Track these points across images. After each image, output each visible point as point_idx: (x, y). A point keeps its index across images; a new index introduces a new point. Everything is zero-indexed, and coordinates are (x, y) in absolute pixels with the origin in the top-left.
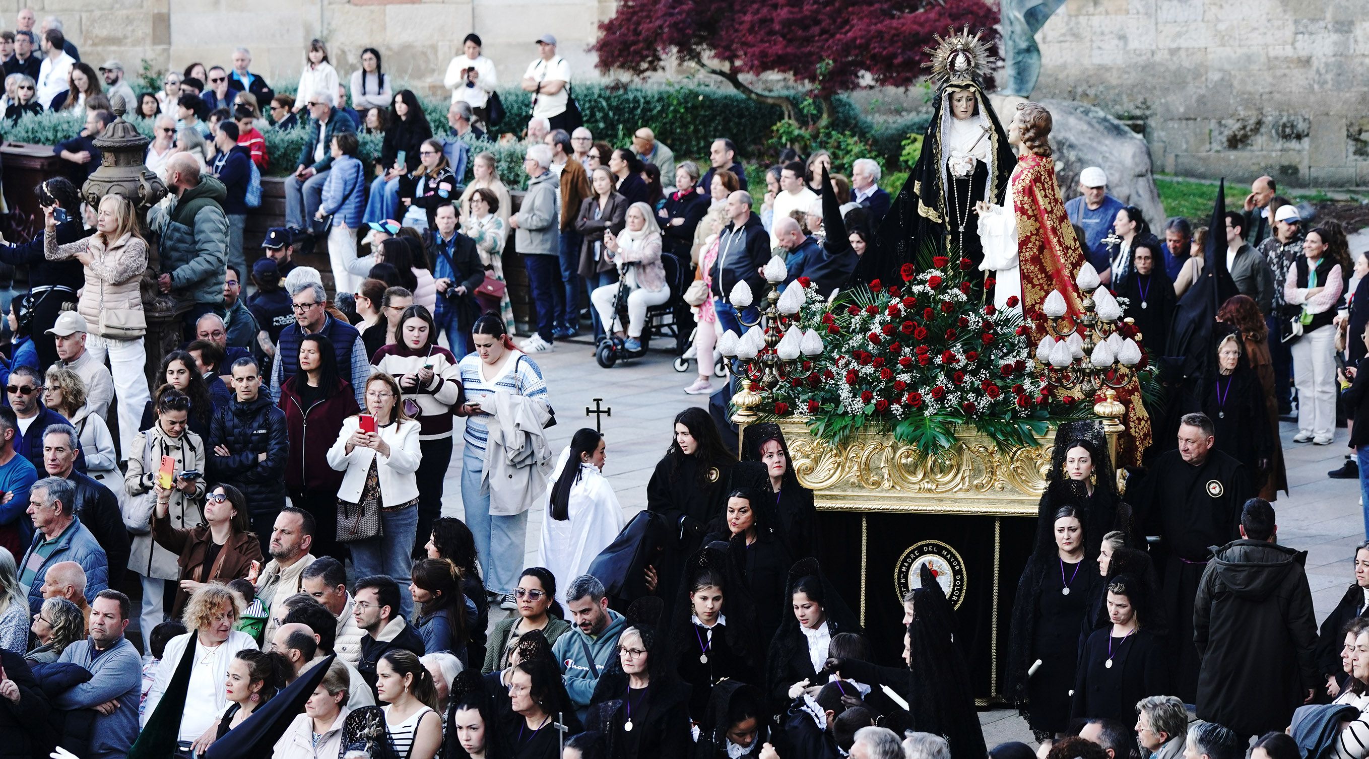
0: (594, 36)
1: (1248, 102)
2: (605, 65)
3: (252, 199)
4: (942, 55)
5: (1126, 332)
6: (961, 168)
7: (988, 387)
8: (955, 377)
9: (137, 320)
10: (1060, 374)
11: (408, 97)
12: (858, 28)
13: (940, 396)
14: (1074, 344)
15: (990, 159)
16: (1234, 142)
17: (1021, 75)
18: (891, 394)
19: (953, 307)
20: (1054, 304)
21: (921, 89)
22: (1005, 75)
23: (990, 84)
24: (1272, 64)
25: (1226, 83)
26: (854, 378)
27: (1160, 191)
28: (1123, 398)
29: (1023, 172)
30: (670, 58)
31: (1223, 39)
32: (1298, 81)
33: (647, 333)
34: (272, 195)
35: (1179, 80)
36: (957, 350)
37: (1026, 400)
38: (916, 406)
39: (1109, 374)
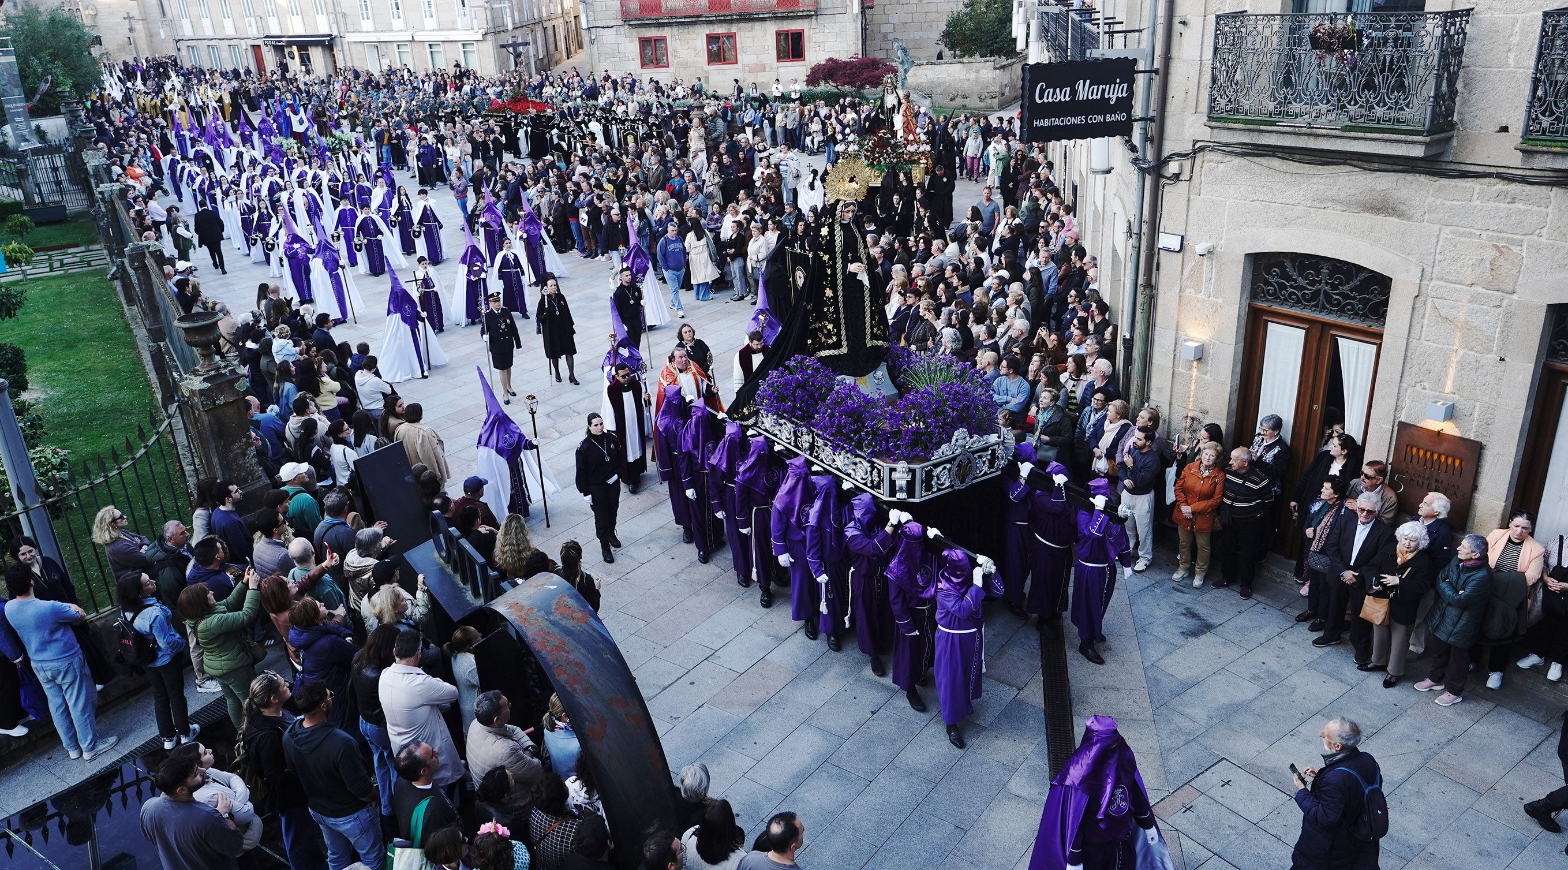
0: (805, 78)
1: (955, 90)
2: (808, 85)
3: (729, 119)
4: (885, 79)
5: (927, 144)
6: (890, 106)
7: (896, 157)
8: (888, 155)
9: (703, 146)
10: (912, 154)
11: (763, 95)
12: (865, 75)
13: (885, 159)
14: (915, 146)
15: (896, 104)
16: (952, 100)
17: (903, 85)
18: (874, 160)
19: (888, 139)
20: (911, 137)
21: (880, 88)
22: (899, 85)
23: (896, 88)
24: (961, 80)
25: (950, 85)
26: (865, 156)
27: (935, 111)
28: (926, 159)
29: (903, 107)
30: (822, 83)
31: (949, 75)
32: (966, 85)
33: (819, 147)
34: (733, 117)
35: (939, 85)
36: (889, 149)
37: (905, 160)
38: (880, 162)
39: (923, 153)
